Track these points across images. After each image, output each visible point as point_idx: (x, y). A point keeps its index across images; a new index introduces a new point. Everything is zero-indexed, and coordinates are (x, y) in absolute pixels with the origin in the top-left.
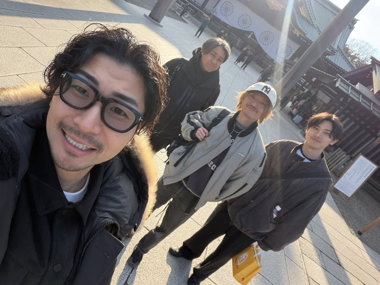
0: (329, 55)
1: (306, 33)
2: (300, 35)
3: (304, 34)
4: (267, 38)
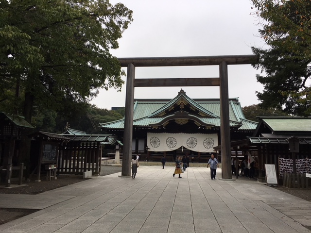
0: (239, 127)
1: (214, 124)
2: (212, 128)
3: (214, 125)
4: (192, 143)
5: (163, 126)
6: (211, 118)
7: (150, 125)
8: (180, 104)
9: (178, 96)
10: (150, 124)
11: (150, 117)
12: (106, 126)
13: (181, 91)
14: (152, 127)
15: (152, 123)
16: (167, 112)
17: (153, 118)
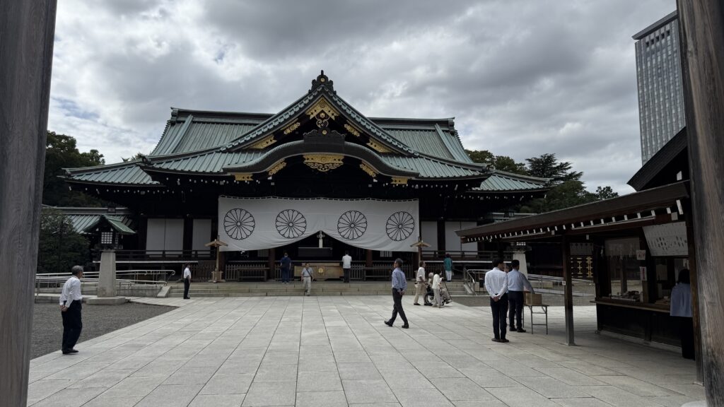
1: (415, 171)
3: (416, 175)
4: (352, 225)
5: (267, 173)
6: (403, 156)
7: (226, 170)
8: (318, 115)
9: (310, 92)
10: (226, 166)
11: (228, 151)
12: (84, 178)
13: (319, 78)
14: (233, 178)
15: (233, 166)
16: (279, 136)
17: (237, 152)
